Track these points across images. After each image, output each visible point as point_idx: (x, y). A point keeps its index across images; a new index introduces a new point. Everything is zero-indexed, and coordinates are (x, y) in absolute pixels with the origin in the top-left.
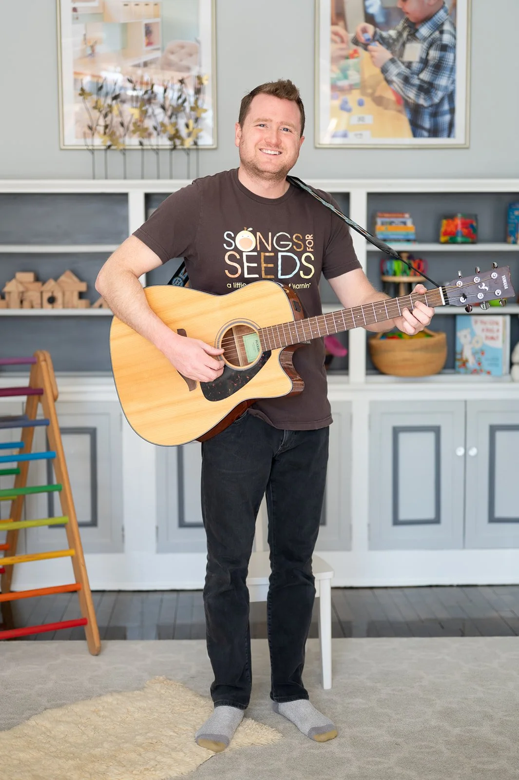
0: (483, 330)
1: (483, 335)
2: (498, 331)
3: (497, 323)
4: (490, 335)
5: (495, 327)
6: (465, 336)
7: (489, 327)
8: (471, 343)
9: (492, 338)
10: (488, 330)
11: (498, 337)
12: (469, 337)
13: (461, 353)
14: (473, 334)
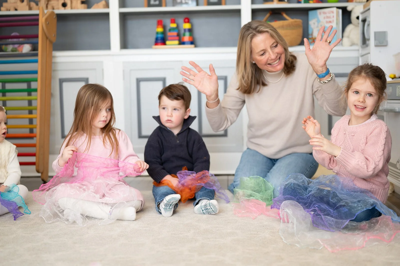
0: (324, 18)
1: (324, 21)
2: (333, 17)
3: (333, 12)
4: (328, 20)
5: (332, 15)
6: (314, 23)
7: (328, 15)
8: (317, 27)
9: (330, 22)
10: (328, 17)
11: (333, 21)
12: (316, 24)
13: (312, 35)
14: (319, 21)
